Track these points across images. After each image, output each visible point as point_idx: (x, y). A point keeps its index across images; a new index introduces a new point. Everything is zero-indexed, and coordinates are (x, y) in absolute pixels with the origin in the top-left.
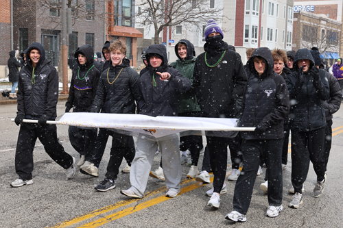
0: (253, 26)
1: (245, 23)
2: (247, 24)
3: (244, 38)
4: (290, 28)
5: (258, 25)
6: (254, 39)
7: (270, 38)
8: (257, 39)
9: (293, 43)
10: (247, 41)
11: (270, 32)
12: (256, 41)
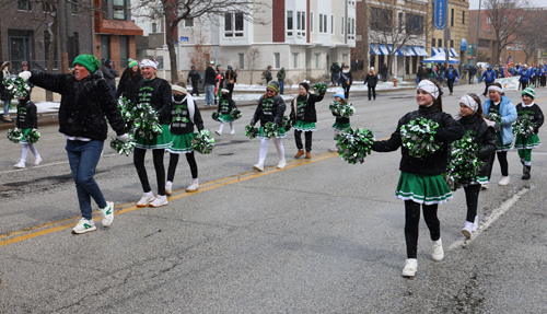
0: (299, 13)
1: (287, 9)
2: (290, 9)
3: (287, 31)
4: (352, 13)
5: (305, 10)
6: (301, 31)
7: (323, 28)
8: (305, 31)
9: (357, 34)
10: (290, 34)
11: (323, 19)
12: (304, 34)
